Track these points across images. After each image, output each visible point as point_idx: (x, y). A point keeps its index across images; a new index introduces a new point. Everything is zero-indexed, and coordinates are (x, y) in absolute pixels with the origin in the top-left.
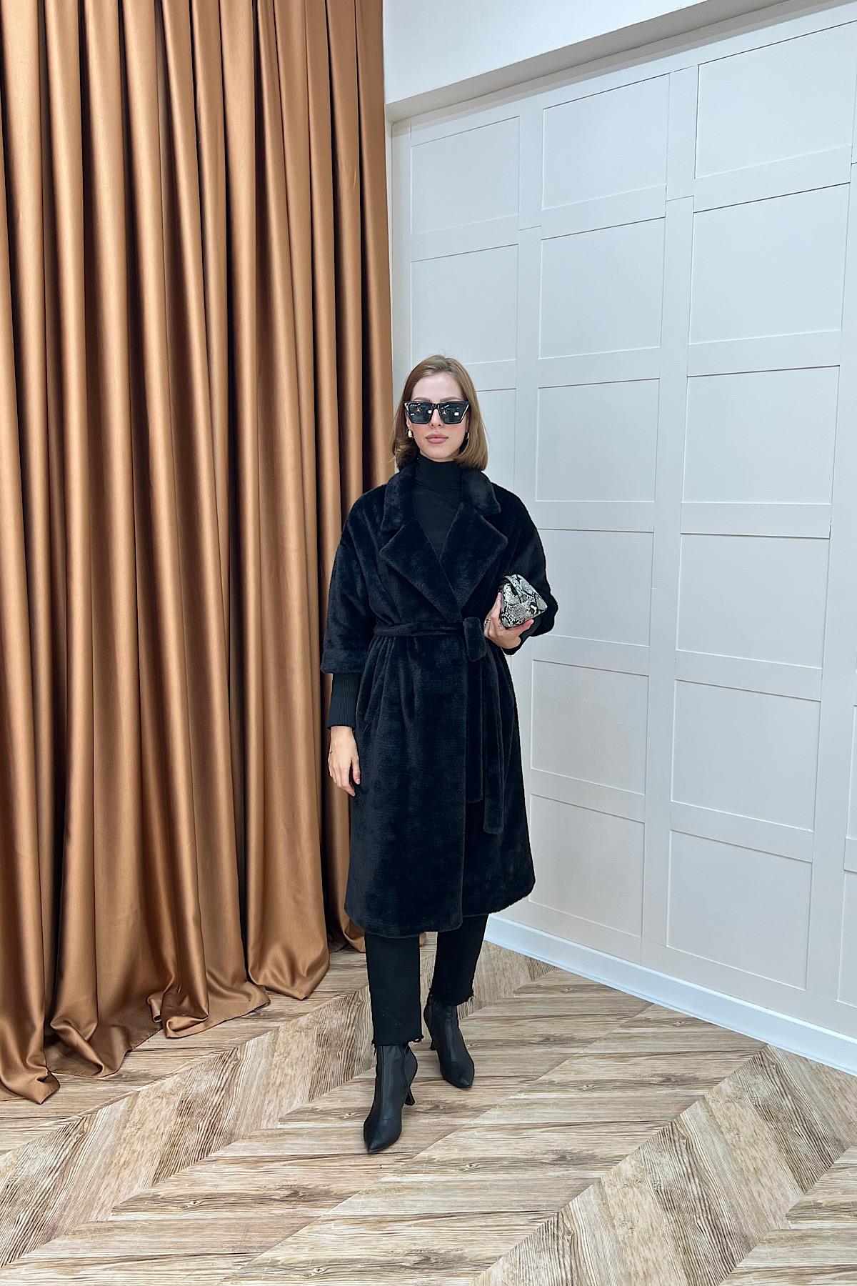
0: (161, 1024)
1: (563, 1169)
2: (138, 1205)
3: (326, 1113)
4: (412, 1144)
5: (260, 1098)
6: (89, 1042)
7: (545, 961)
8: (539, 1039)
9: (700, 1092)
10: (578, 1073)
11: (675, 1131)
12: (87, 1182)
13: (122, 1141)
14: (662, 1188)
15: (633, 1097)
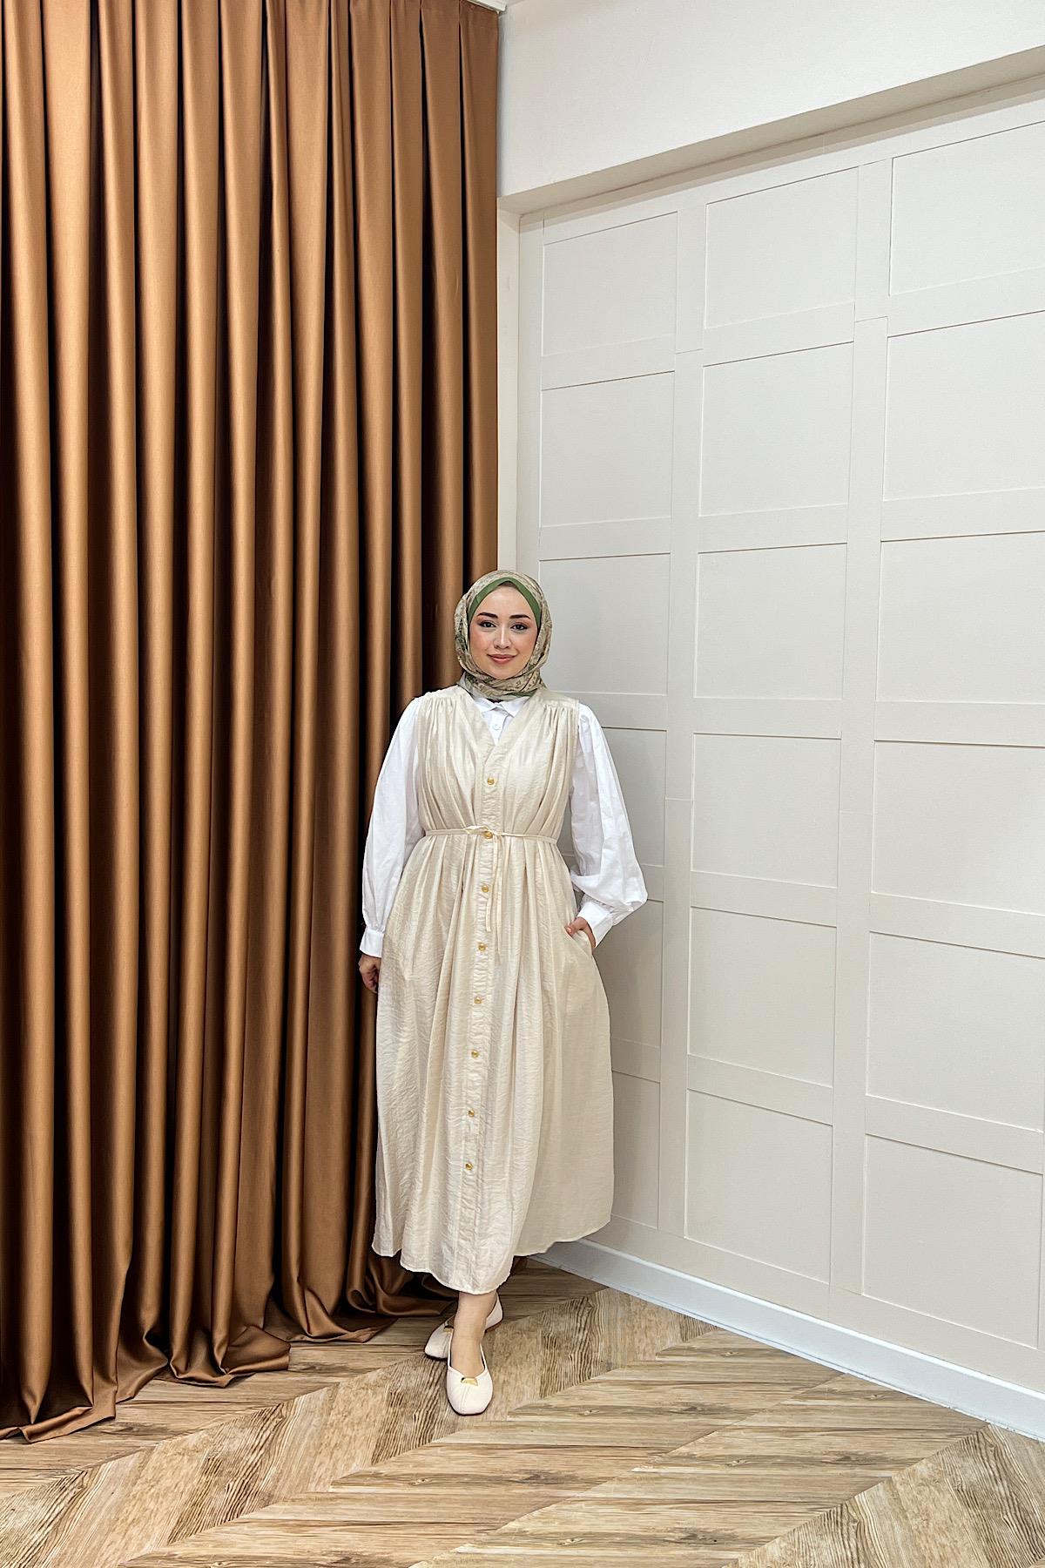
1: (691, 1548)
3: (392, 1479)
5: (308, 1459)
7: (704, 1320)
8: (681, 1408)
9: (887, 1474)
10: (728, 1446)
11: (845, 1513)
12: (86, 1538)
13: (131, 1497)
15: (797, 1475)
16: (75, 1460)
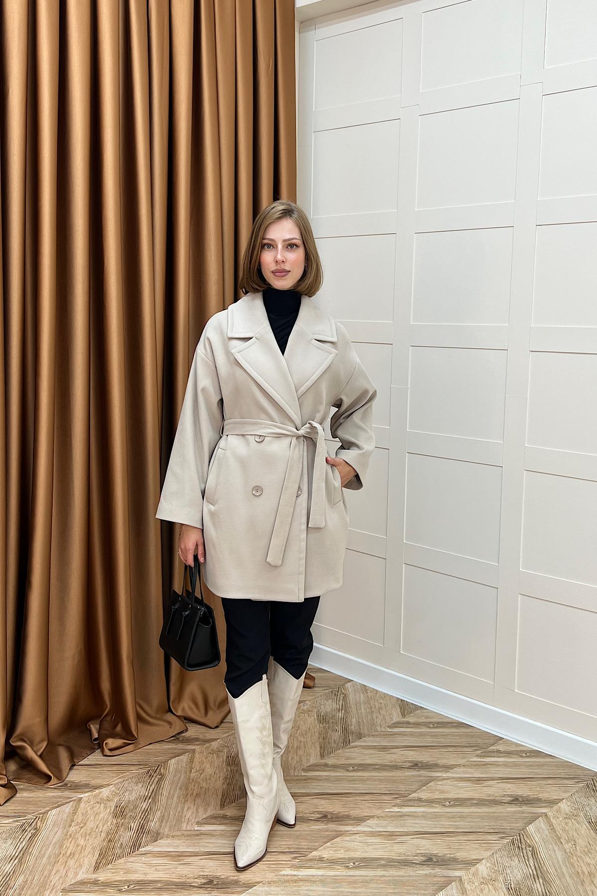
0: (99, 745)
1: (429, 869)
2: (82, 887)
3: (234, 819)
4: (305, 845)
5: (180, 805)
6: (41, 756)
7: (413, 702)
8: (408, 764)
9: (544, 810)
10: (442, 792)
11: (523, 840)
12: (40, 869)
13: (68, 836)
14: (512, 886)
15: (487, 813)
16: (31, 808)
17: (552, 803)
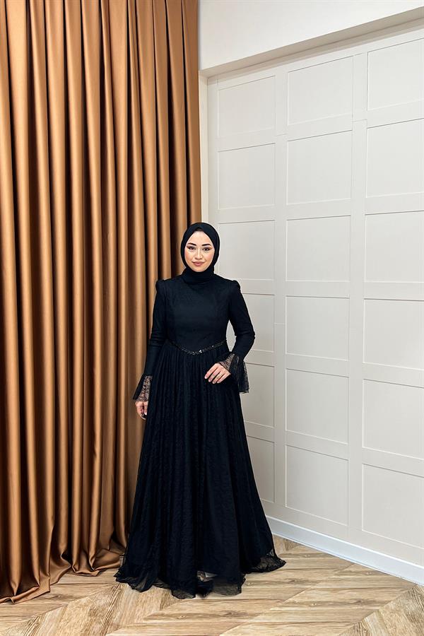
3: (169, 616)
4: (215, 631)
5: (133, 608)
7: (295, 541)
8: (288, 581)
9: (377, 608)
10: (309, 598)
13: (59, 628)
15: (339, 610)
16: (34, 611)
17: (383, 603)
